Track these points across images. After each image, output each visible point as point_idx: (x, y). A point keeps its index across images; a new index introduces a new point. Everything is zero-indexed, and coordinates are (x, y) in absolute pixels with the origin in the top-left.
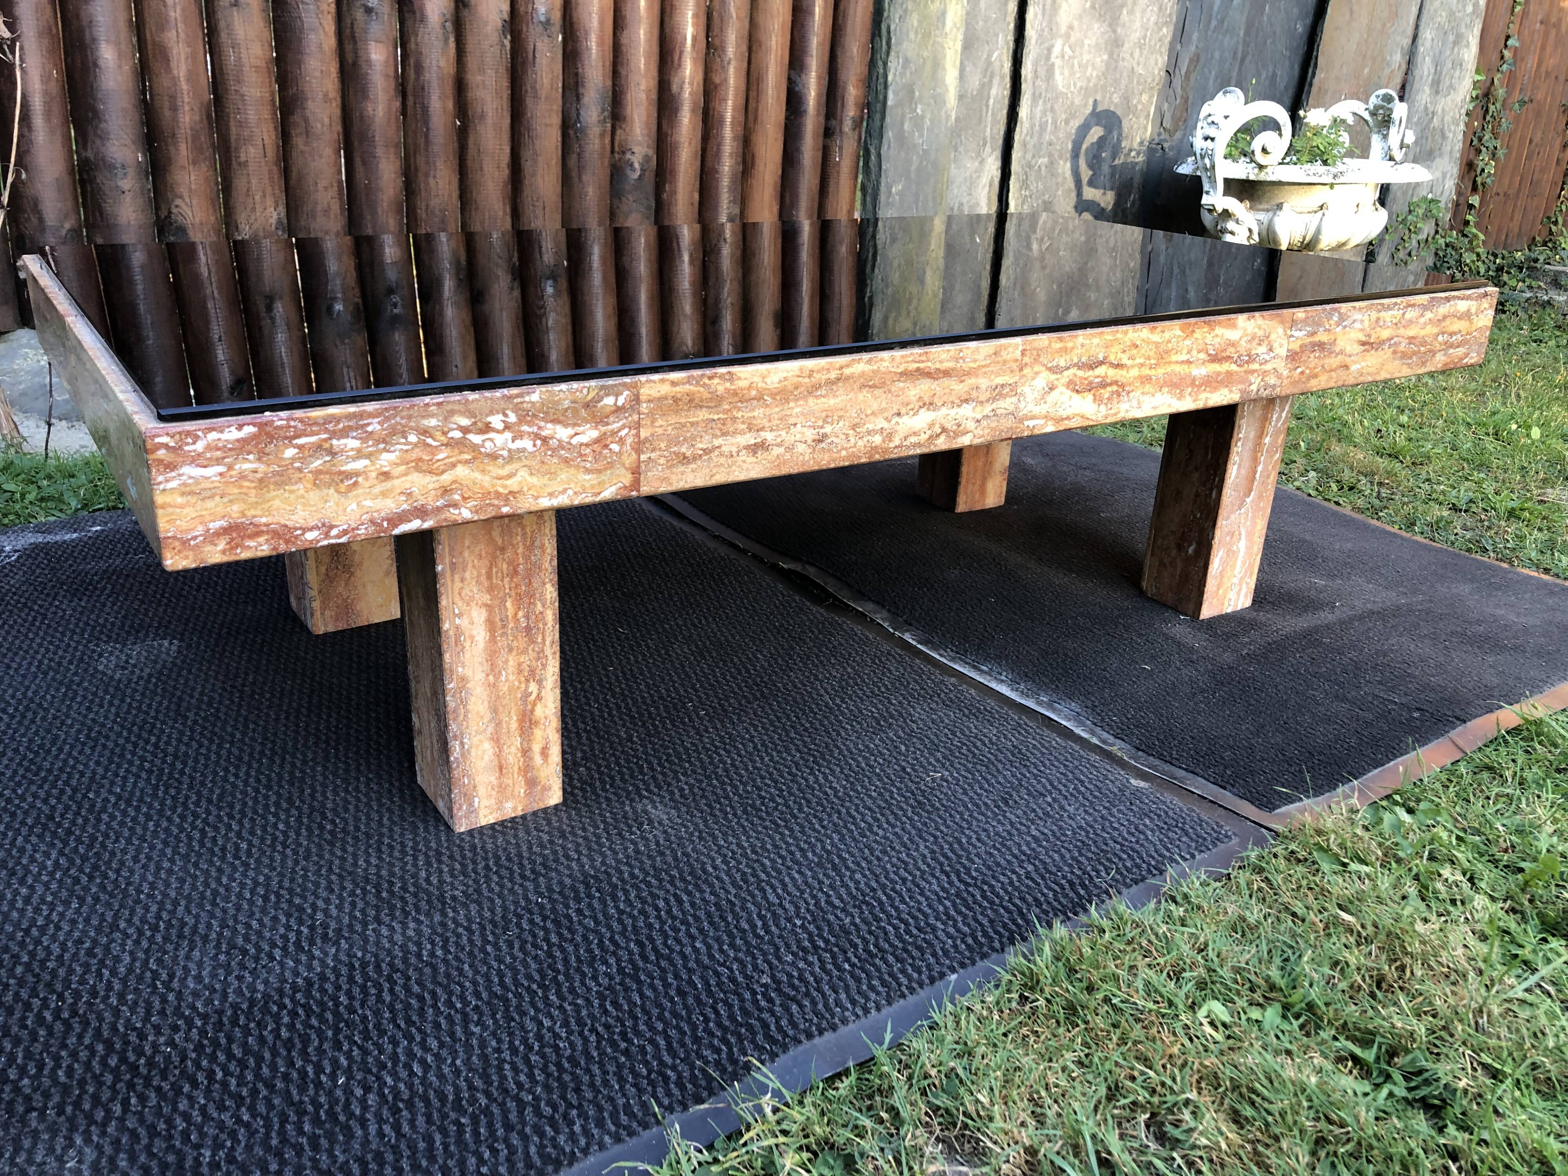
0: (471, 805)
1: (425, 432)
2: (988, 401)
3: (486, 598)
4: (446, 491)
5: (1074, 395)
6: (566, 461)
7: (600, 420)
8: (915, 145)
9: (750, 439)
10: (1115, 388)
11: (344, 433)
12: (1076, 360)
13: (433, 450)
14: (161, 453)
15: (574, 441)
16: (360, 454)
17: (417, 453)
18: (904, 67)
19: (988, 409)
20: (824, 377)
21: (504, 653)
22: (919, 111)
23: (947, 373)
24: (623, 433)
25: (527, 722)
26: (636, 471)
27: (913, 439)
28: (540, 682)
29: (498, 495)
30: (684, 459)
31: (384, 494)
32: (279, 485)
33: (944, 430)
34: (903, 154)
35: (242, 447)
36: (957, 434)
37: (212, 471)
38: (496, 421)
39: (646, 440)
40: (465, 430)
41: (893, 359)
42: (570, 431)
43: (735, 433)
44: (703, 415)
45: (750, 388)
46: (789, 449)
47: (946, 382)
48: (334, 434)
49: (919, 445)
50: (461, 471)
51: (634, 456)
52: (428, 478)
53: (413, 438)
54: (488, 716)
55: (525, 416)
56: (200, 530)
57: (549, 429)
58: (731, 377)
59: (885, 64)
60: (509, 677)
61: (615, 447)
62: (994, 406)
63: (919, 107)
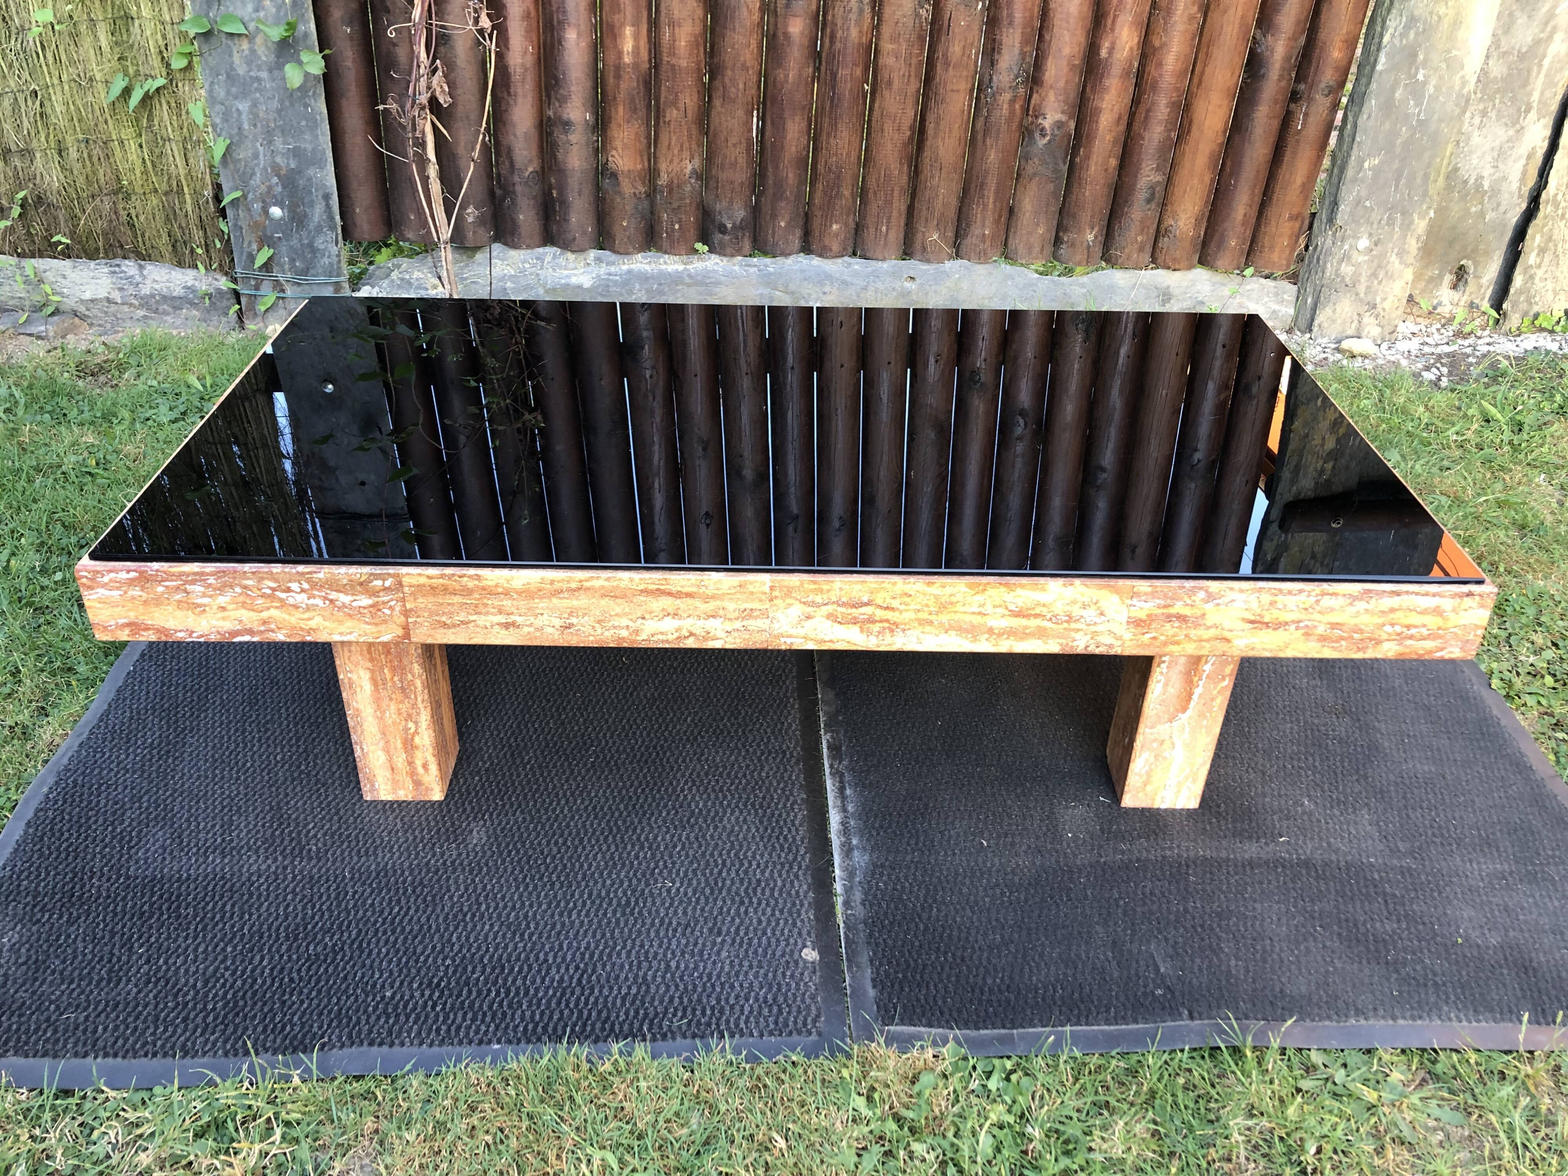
0: (373, 786)
1: (246, 587)
2: (737, 619)
3: (369, 665)
4: (264, 622)
5: (836, 625)
6: (350, 615)
7: (374, 593)
8: (1407, 116)
9: (502, 619)
10: (886, 625)
11: (193, 582)
12: (834, 599)
13: (253, 599)
14: (84, 580)
15: (355, 604)
16: (204, 595)
17: (241, 599)
18: (1407, 27)
19: (738, 624)
20: (565, 586)
21: (386, 701)
22: (1420, 77)
23: (689, 595)
24: (393, 603)
25: (409, 746)
26: (406, 628)
27: (661, 637)
28: (416, 723)
29: (302, 629)
30: (445, 625)
31: (224, 619)
32: (157, 605)
33: (692, 634)
34: (1387, 125)
35: (131, 582)
36: (705, 639)
37: (116, 593)
38: (295, 586)
39: (411, 610)
40: (273, 590)
41: (631, 580)
42: (350, 598)
43: (487, 613)
44: (457, 599)
45: (497, 586)
46: (537, 629)
47: (689, 601)
48: (186, 582)
49: (667, 641)
50: (273, 612)
51: (403, 618)
52: (252, 614)
53: (238, 590)
54: (379, 736)
55: (314, 585)
56: (112, 623)
57: (333, 595)
58: (478, 577)
59: (1384, 22)
60: (391, 714)
61: (388, 612)
62: (745, 623)
63: (1421, 72)
